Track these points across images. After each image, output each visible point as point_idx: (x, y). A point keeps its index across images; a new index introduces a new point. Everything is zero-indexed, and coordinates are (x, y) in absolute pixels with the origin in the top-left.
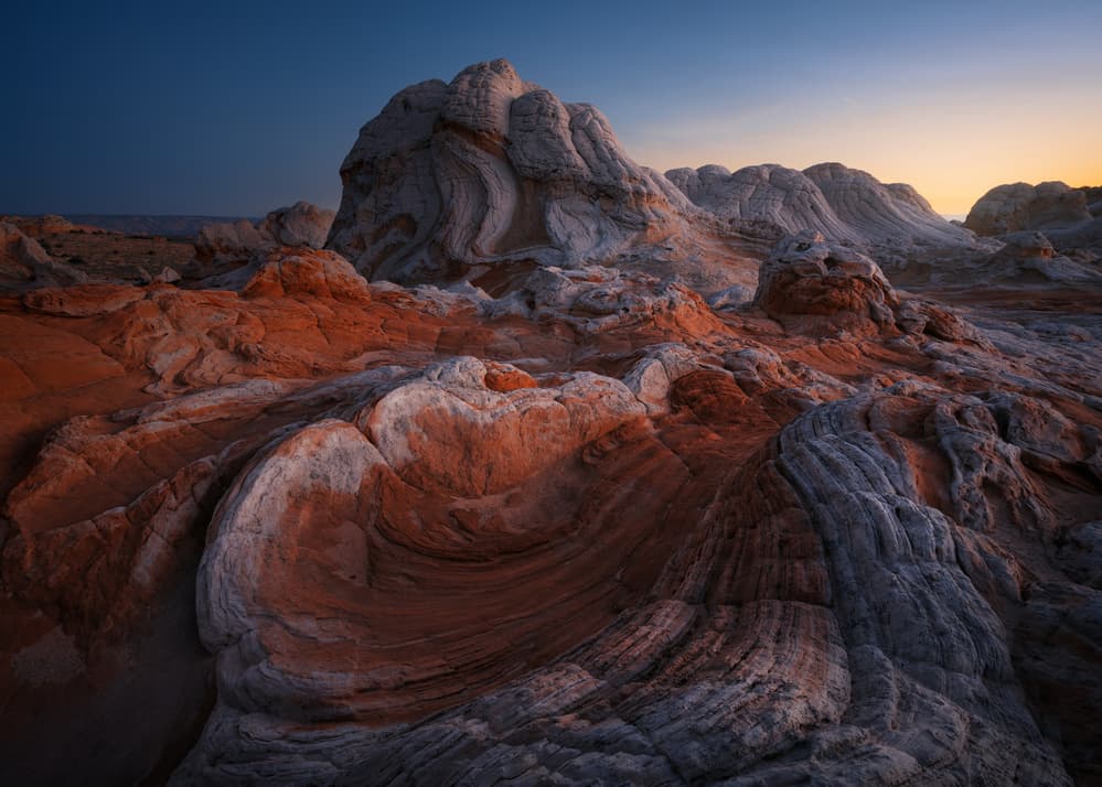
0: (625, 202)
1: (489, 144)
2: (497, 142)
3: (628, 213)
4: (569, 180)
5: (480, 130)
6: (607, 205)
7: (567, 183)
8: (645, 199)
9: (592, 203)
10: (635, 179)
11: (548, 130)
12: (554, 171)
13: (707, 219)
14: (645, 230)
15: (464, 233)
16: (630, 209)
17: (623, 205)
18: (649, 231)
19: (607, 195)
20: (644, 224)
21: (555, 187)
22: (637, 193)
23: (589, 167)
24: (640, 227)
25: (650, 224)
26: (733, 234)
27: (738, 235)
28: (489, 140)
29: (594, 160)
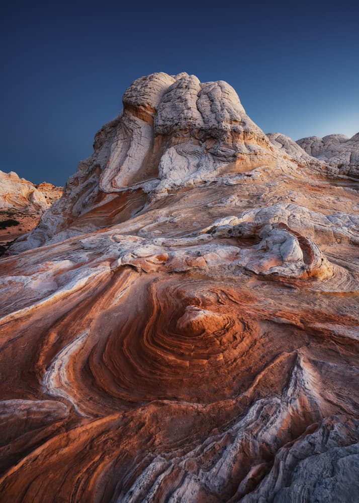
0: (224, 140)
1: (144, 114)
2: (149, 112)
3: (224, 148)
4: (186, 129)
5: (139, 105)
6: (209, 144)
7: (184, 132)
8: (241, 136)
9: (200, 145)
10: (235, 121)
11: (180, 97)
12: (177, 124)
13: (317, 165)
14: (234, 161)
15: (112, 173)
16: (227, 146)
17: (221, 143)
18: (238, 162)
19: (212, 137)
20: (235, 156)
21: (176, 137)
22: (235, 132)
23: (203, 118)
24: (231, 158)
25: (240, 155)
26: (340, 176)
27: (345, 177)
28: (144, 112)
29: (208, 112)
